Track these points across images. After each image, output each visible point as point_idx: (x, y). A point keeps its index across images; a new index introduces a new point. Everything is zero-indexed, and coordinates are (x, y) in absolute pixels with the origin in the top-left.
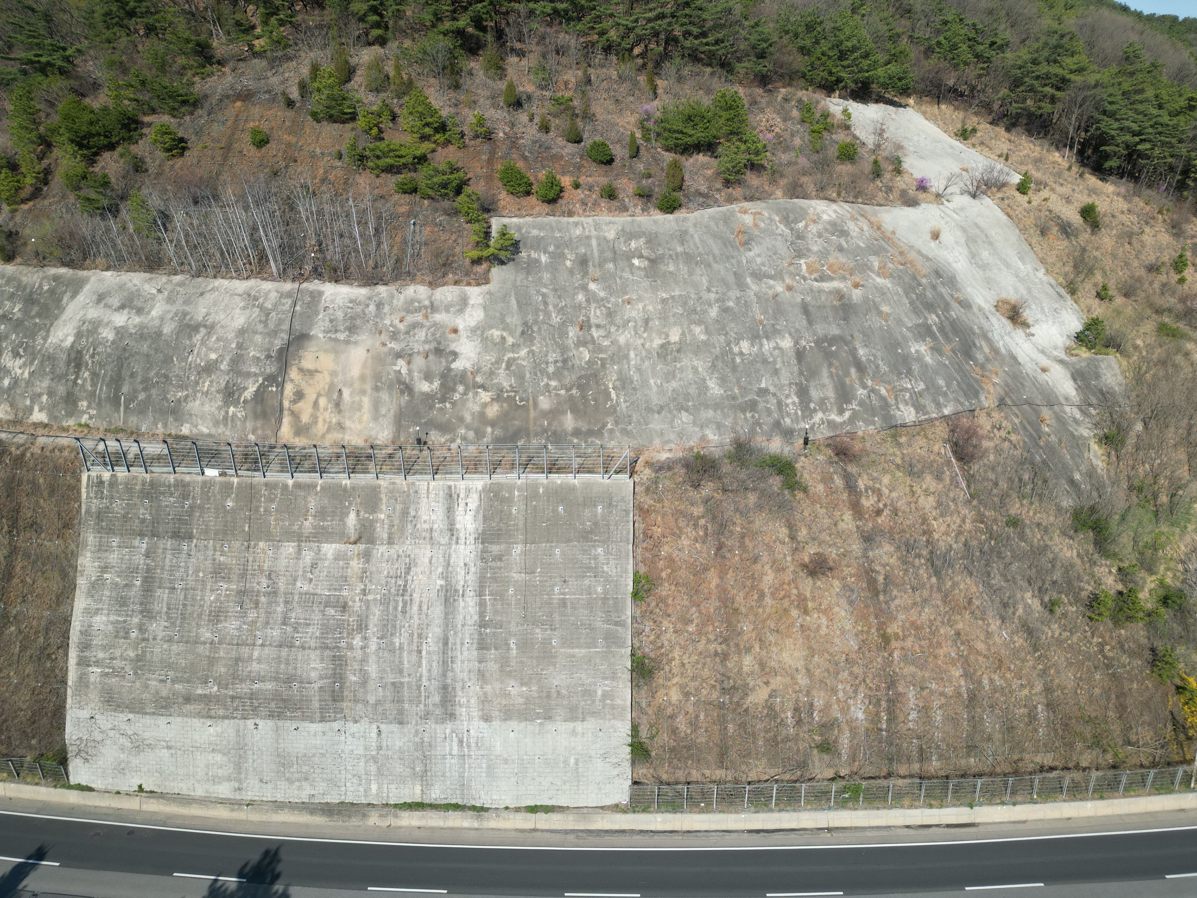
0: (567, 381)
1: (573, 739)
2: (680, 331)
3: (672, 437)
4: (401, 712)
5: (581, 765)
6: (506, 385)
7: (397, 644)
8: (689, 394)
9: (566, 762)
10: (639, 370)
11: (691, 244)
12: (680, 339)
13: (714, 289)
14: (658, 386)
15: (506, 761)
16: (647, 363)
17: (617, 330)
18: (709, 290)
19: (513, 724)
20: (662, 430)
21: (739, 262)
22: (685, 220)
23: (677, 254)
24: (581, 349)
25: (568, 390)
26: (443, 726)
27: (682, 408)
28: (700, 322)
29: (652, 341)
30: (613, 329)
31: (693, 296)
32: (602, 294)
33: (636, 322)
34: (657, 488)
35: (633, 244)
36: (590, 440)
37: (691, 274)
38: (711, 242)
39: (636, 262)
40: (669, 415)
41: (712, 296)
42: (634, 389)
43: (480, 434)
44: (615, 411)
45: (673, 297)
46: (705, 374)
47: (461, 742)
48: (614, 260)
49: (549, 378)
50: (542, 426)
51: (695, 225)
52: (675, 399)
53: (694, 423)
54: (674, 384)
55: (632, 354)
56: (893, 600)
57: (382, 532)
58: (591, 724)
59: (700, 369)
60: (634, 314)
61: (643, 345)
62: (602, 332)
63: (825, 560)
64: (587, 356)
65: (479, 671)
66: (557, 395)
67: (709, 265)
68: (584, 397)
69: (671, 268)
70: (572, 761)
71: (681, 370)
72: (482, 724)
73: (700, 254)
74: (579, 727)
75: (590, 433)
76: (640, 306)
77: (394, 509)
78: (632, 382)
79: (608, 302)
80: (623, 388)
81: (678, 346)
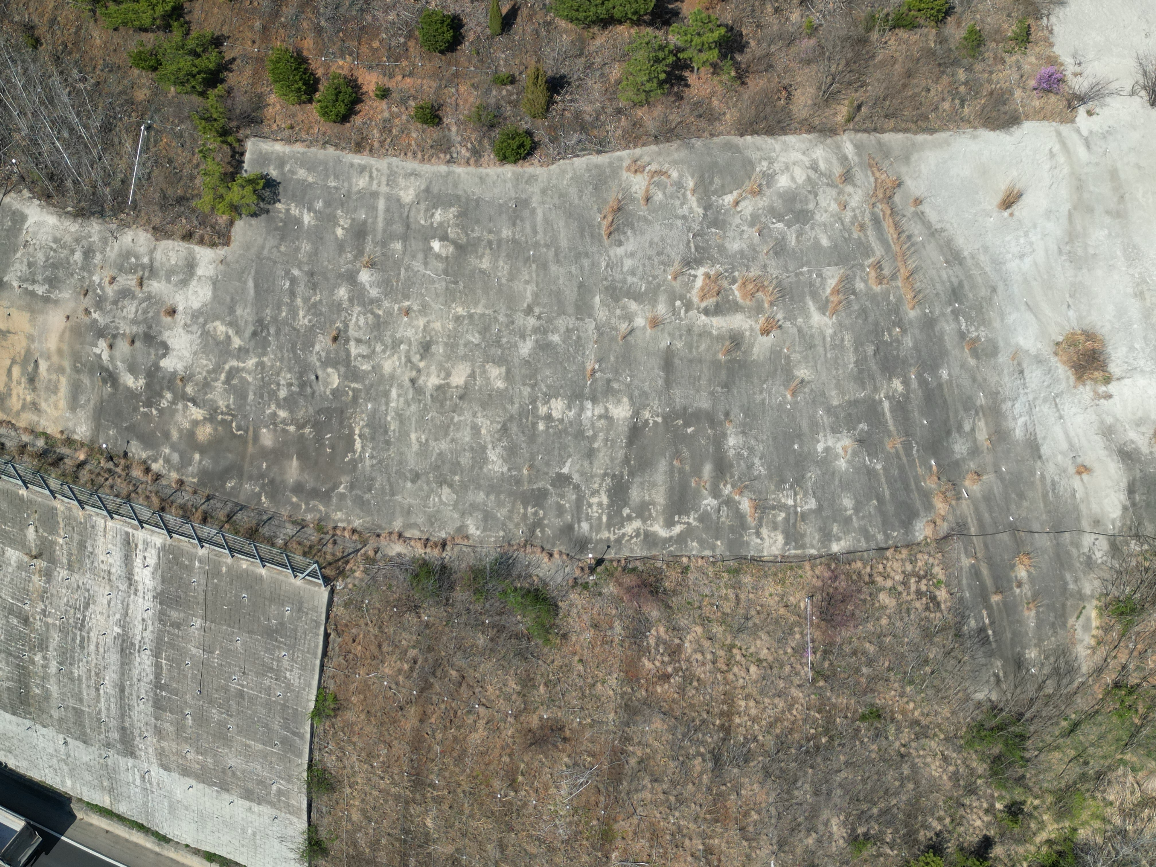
0: (301, 414)
1: (249, 814)
2: (469, 371)
3: (420, 520)
4: (84, 734)
5: (258, 837)
6: (222, 404)
7: (76, 675)
8: (458, 463)
9: (244, 830)
10: (400, 416)
11: (528, 226)
12: (466, 383)
13: (537, 310)
14: (420, 443)
15: (186, 808)
16: (413, 408)
17: (384, 351)
18: (529, 311)
19: (193, 782)
20: (410, 506)
21: (594, 265)
22: (532, 179)
23: (500, 241)
24: (330, 370)
25: (300, 427)
26: (125, 759)
27: (442, 481)
28: (499, 361)
29: (428, 375)
30: (379, 348)
31: (502, 318)
32: (374, 292)
33: (410, 345)
34: (363, 602)
35: (438, 216)
36: (312, 503)
37: (512, 278)
38: (561, 224)
39: (436, 245)
40: (425, 487)
41: (532, 321)
42: (388, 443)
43: (185, 461)
44: (355, 467)
45: (471, 316)
46: (489, 439)
47: (143, 778)
48: (405, 238)
49: (279, 406)
50: (260, 467)
51: (544, 192)
52: (437, 468)
53: (455, 505)
54: (444, 445)
55: (394, 393)
56: (637, 791)
57: (61, 554)
58: (266, 810)
59: (483, 431)
60: (410, 333)
61: (413, 381)
62: (363, 350)
63: (561, 729)
64: (335, 381)
65: (156, 726)
66: (284, 431)
67: (544, 266)
68: (319, 439)
69: (485, 264)
70: (250, 831)
71: (458, 427)
72: (161, 771)
73: (536, 245)
74: (256, 808)
75: (315, 494)
76: (421, 322)
77: (71, 538)
78: (386, 432)
79: (379, 307)
80: (373, 439)
81: (461, 391)
